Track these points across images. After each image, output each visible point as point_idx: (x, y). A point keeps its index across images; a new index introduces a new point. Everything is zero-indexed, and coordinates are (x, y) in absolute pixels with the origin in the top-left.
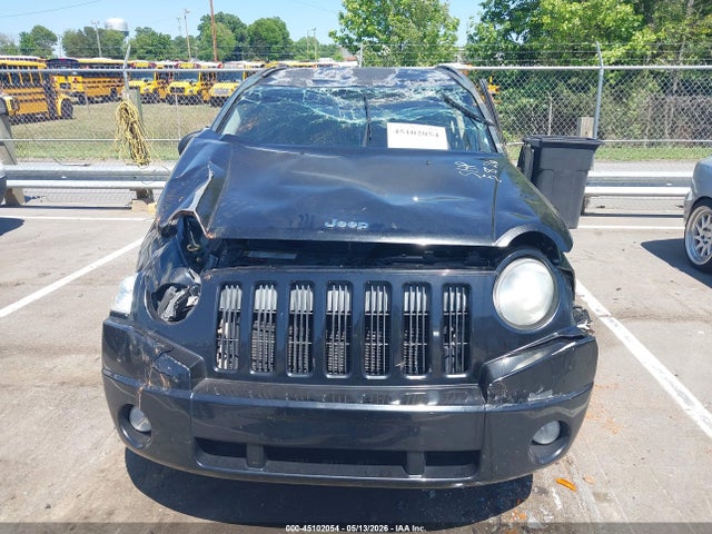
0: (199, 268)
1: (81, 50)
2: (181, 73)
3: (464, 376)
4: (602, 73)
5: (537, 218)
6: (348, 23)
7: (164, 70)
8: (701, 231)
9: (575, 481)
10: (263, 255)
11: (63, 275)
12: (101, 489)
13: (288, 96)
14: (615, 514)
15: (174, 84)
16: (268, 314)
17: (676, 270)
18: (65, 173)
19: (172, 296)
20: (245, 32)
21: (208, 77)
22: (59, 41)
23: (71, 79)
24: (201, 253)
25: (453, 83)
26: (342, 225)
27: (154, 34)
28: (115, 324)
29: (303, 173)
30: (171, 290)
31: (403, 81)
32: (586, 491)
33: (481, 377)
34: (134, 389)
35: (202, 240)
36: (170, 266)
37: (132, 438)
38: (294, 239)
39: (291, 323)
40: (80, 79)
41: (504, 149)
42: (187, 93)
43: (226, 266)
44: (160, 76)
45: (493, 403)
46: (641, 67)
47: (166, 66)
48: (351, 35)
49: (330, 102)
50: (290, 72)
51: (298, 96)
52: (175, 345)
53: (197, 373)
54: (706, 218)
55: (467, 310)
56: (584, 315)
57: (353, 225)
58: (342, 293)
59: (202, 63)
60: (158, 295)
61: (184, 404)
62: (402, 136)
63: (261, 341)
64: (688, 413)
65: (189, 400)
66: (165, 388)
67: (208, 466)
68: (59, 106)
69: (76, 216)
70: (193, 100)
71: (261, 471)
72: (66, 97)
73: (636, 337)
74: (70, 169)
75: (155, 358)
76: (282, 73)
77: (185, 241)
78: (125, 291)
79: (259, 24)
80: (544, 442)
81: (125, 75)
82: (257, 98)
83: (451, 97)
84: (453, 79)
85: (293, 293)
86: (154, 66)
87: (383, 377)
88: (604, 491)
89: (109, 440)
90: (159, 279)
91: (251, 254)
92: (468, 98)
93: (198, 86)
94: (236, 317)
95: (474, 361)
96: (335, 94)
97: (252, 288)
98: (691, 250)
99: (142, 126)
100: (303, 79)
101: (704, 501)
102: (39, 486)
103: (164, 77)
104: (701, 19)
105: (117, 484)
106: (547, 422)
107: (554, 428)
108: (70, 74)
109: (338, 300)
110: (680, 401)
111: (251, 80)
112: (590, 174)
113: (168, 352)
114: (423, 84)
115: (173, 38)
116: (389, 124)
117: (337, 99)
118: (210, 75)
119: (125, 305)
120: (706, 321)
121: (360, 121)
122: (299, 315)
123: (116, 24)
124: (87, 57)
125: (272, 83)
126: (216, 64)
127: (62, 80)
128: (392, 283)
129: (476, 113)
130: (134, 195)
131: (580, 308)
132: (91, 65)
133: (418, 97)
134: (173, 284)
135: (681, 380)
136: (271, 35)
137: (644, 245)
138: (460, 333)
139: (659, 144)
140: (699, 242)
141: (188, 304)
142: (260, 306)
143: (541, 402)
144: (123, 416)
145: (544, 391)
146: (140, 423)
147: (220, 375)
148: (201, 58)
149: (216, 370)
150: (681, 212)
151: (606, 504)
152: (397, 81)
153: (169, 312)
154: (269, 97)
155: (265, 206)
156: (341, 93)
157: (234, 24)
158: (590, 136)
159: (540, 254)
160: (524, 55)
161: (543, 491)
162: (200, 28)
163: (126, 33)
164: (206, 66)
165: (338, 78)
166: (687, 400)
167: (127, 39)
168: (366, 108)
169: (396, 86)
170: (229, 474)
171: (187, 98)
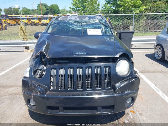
0: (45, 65)
1: (8, 13)
2: (34, 18)
3: (110, 88)
4: (134, 16)
5: (125, 50)
6: (74, 5)
7: (29, 17)
8: (158, 52)
9: (135, 111)
10: (60, 61)
11: (8, 68)
12: (23, 120)
13: (63, 23)
14: (144, 118)
15: (32, 21)
16: (63, 76)
17: (153, 61)
18: (7, 43)
19: (39, 72)
20: (49, 8)
21: (40, 19)
22: (3, 11)
23: (7, 20)
24: (45, 61)
25: (102, 19)
26: (80, 53)
27: (26, 9)
28: (25, 79)
29: (69, 41)
30: (38, 71)
31: (90, 19)
32: (137, 113)
33: (114, 88)
34: (31, 95)
35: (45, 58)
36: (38, 65)
37: (30, 107)
38: (69, 57)
39: (68, 77)
40: (9, 20)
41: (114, 34)
42: (35, 23)
43: (52, 64)
44: (28, 19)
45: (117, 94)
46: (142, 14)
47: (30, 16)
48: (74, 8)
49: (73, 24)
50: (63, 17)
51: (65, 23)
52: (40, 84)
53: (46, 90)
54: (159, 49)
55: (110, 72)
56: (136, 72)
57: (82, 53)
58: (80, 69)
59: (38, 15)
60: (35, 72)
61: (44, 98)
62: (91, 32)
63: (61, 82)
64: (159, 94)
65: (45, 97)
66: (39, 94)
67: (50, 112)
68: (4, 27)
69: (10, 53)
70: (37, 24)
71: (63, 113)
72: (5, 24)
73: (146, 77)
74: (8, 42)
75: (36, 87)
76: (61, 17)
77: (41, 59)
78: (27, 71)
79: (52, 6)
80: (128, 102)
81: (21, 19)
82: (55, 24)
83: (101, 22)
84: (101, 18)
85: (69, 70)
86: (27, 16)
87: (91, 89)
88: (141, 113)
89: (23, 108)
90: (35, 68)
91: (58, 61)
92: (105, 22)
93: (38, 21)
94: (55, 76)
95: (112, 84)
96: (74, 22)
97: (59, 69)
98: (156, 56)
99: (26, 31)
100: (66, 19)
101: (164, 114)
102: (7, 120)
103: (29, 19)
104: (155, 2)
105: (26, 118)
106: (129, 98)
107: (130, 99)
108: (6, 19)
109: (79, 71)
110: (156, 91)
111: (54, 19)
112: (133, 39)
113: (39, 86)
114: (95, 19)
115: (31, 10)
116: (87, 29)
117: (75, 23)
118: (41, 18)
119: (27, 75)
120: (161, 73)
121: (81, 28)
122: (70, 75)
123: (17, 6)
124: (10, 15)
125: (59, 20)
126: (42, 16)
127: (4, 20)
128: (92, 67)
129: (108, 26)
130: (25, 48)
131: (135, 71)
132: (11, 17)
133: (94, 22)
134: (39, 69)
135: (157, 86)
136: (55, 8)
137: (145, 55)
138: (108, 78)
139: (147, 32)
140: (158, 54)
141: (43, 74)
142: (61, 74)
143: (128, 93)
144: (28, 102)
145: (128, 90)
146: (32, 103)
147: (52, 91)
148: (38, 14)
149: (51, 89)
150: (154, 47)
151: (142, 116)
152: (88, 19)
153: (38, 76)
154: (58, 23)
155: (61, 50)
156: (76, 22)
157: (46, 6)
158: (132, 30)
159: (126, 58)
160: (115, 12)
161: (128, 114)
162: (37, 7)
163: (20, 9)
164: (40, 16)
165: (74, 18)
166: (158, 91)
167: (20, 10)
168: (82, 25)
169: (88, 20)
170: (55, 114)
171: (35, 24)
